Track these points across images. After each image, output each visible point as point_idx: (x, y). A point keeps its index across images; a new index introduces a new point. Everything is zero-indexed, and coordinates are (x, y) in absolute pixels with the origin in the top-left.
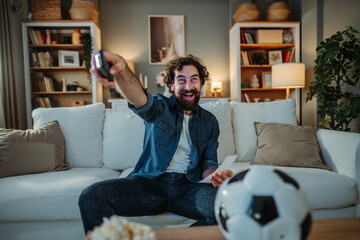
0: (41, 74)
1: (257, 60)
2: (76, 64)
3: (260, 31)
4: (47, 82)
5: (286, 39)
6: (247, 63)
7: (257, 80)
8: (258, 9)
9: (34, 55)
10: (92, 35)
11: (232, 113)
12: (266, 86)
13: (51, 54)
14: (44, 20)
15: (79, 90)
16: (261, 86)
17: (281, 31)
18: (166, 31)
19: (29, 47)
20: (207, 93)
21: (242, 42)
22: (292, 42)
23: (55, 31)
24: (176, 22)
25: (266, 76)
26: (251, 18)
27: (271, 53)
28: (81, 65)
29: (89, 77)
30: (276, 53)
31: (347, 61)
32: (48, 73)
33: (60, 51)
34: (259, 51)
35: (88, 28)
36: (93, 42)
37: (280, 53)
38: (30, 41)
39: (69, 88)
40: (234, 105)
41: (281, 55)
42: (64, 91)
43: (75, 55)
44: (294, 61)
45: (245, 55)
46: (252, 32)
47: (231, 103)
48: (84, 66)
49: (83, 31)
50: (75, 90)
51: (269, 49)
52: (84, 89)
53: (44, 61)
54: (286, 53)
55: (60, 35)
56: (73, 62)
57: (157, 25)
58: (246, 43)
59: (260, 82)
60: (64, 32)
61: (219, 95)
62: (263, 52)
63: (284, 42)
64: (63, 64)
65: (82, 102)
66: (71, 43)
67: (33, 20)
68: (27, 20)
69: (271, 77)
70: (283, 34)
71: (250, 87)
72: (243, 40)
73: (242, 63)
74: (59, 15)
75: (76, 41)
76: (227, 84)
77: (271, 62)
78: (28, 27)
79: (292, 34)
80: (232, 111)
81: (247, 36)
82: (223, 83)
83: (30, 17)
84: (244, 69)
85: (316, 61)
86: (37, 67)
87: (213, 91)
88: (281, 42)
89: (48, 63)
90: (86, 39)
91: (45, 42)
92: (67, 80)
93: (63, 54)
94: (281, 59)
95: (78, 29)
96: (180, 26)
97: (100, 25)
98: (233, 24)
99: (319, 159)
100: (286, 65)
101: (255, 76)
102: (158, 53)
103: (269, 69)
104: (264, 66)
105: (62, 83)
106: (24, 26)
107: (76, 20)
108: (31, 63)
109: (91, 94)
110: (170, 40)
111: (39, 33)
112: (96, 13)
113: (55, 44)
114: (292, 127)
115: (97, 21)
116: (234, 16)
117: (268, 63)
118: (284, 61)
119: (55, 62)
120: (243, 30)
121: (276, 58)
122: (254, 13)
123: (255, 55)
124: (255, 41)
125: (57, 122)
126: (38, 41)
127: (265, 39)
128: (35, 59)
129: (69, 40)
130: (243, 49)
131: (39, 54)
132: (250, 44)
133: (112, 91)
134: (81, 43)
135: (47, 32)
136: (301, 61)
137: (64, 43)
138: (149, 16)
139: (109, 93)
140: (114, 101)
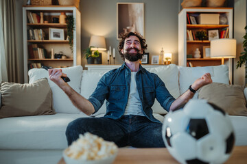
0: (36, 46)
1: (200, 37)
2: (62, 39)
3: (201, 15)
4: (40, 52)
5: (222, 21)
6: (191, 39)
7: (199, 52)
9: (31, 31)
10: (74, 17)
11: (179, 75)
12: (206, 57)
13: (43, 31)
14: (39, 5)
15: (63, 58)
16: (202, 57)
17: (219, 15)
18: (130, 15)
19: (28, 25)
20: (160, 61)
21: (188, 23)
22: (227, 23)
23: (46, 14)
24: (138, 8)
25: (206, 49)
26: (195, 5)
27: (210, 32)
28: (65, 39)
29: (72, 48)
30: (214, 31)
32: (41, 45)
33: (50, 29)
34: (201, 30)
35: (72, 12)
36: (74, 22)
37: (217, 31)
38: (28, 21)
39: (56, 56)
40: (181, 69)
41: (218, 34)
42: (53, 58)
43: (61, 31)
44: (228, 37)
45: (190, 33)
46: (196, 15)
47: (178, 67)
48: (67, 40)
49: (67, 14)
50: (61, 58)
51: (209, 29)
52: (67, 57)
53: (38, 36)
54: (222, 32)
55: (50, 16)
56: (59, 37)
57: (123, 10)
58: (191, 24)
59: (202, 54)
60: (53, 14)
61: (170, 63)
62: (204, 31)
63: (220, 23)
64: (52, 38)
65: (65, 67)
66: (58, 22)
67: (31, 5)
68: (27, 6)
69: (210, 50)
70: (220, 17)
71: (193, 57)
72: (189, 22)
73: (188, 39)
74: (50, 2)
75: (62, 21)
76: (176, 55)
77: (210, 38)
78: (27, 11)
79: (226, 18)
80: (179, 73)
81: (192, 18)
83: (29, 3)
84: (189, 44)
85: (245, 37)
86: (32, 41)
87: (165, 60)
88: (218, 23)
89: (41, 37)
90: (70, 20)
91: (39, 21)
92: (55, 50)
93: (52, 31)
94: (218, 36)
95: (64, 12)
96: (141, 11)
97: (81, 9)
98: (181, 9)
100: (222, 40)
101: (198, 49)
102: (124, 31)
103: (209, 44)
104: (205, 41)
105: (51, 52)
106: (24, 9)
107: (62, 6)
109: (72, 61)
110: (133, 21)
111: (35, 15)
113: (46, 23)
114: (225, 85)
115: (78, 6)
116: (182, 4)
117: (207, 39)
118: (220, 37)
119: (47, 37)
120: (189, 14)
121: (214, 35)
123: (198, 33)
124: (198, 23)
125: (46, 79)
126: (34, 21)
127: (205, 21)
128: (31, 35)
129: (57, 20)
130: (188, 28)
131: (35, 31)
132: (194, 25)
133: (88, 59)
134: (66, 22)
135: (41, 14)
136: (233, 38)
137: (53, 23)
138: (118, 3)
139: (85, 60)
140: (89, 67)
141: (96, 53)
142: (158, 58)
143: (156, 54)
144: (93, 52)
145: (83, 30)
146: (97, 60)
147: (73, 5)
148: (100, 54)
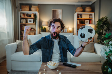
0: (23, 25)
1: (82, 23)
2: (32, 23)
3: (83, 15)
6: (79, 23)
8: (83, 8)
9: (21, 20)
11: (73, 38)
13: (26, 20)
14: (24, 11)
17: (89, 15)
18: (57, 14)
22: (92, 18)
23: (27, 14)
26: (80, 11)
27: (86, 21)
28: (33, 23)
29: (36, 26)
31: (104, 25)
32: (25, 25)
34: (82, 20)
35: (36, 13)
36: (37, 17)
37: (88, 21)
38: (20, 16)
43: (32, 20)
44: (92, 24)
45: (78, 21)
47: (74, 36)
48: (34, 23)
49: (34, 14)
52: (34, 29)
54: (90, 21)
57: (54, 12)
60: (29, 14)
61: (71, 32)
62: (84, 20)
63: (90, 18)
64: (29, 22)
65: (33, 33)
67: (22, 11)
72: (78, 17)
73: (77, 23)
74: (28, 9)
75: (32, 16)
76: (73, 29)
77: (86, 23)
81: (79, 16)
82: (72, 29)
84: (78, 25)
85: (97, 25)
86: (22, 23)
88: (89, 18)
89: (25, 22)
91: (24, 16)
93: (29, 20)
94: (88, 23)
96: (61, 12)
97: (39, 12)
98: (76, 12)
99: (94, 51)
100: (90, 25)
104: (84, 24)
106: (19, 12)
107: (33, 11)
108: (21, 22)
109: (36, 31)
110: (58, 16)
111: (23, 14)
112: (38, 9)
113: (27, 17)
116: (76, 10)
117: (85, 23)
119: (27, 22)
120: (78, 14)
122: (82, 10)
123: (81, 21)
124: (81, 17)
125: (30, 39)
126: (22, 16)
127: (84, 17)
128: (21, 21)
130: (78, 19)
131: (23, 20)
132: (80, 18)
133: (41, 30)
134: (34, 17)
135: (25, 14)
136: (94, 24)
137: (29, 17)
138: (52, 9)
139: (41, 31)
140: (42, 33)
141: (44, 28)
142: (67, 30)
143: (66, 28)
144: (43, 27)
145: (40, 19)
146: (44, 30)
147: (36, 11)
148: (46, 28)
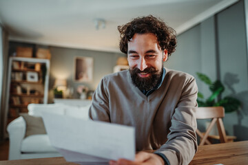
13: (23, 74)
15: (37, 94)
19: (12, 70)
28: (39, 80)
52: (39, 93)
53: (18, 77)
57: (79, 63)
64: (29, 79)
66: (34, 69)
67: (17, 56)
74: (30, 55)
75: (38, 68)
91: (20, 67)
93: (29, 74)
102: (79, 76)
105: (26, 89)
106: (11, 59)
111: (17, 63)
112: (49, 55)
113: (25, 69)
119: (24, 78)
128: (13, 76)
131: (16, 74)
134: (41, 69)
139: (53, 96)
147: (46, 58)
